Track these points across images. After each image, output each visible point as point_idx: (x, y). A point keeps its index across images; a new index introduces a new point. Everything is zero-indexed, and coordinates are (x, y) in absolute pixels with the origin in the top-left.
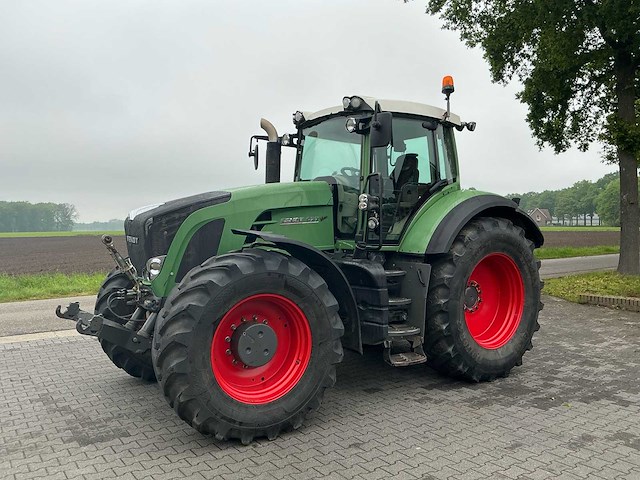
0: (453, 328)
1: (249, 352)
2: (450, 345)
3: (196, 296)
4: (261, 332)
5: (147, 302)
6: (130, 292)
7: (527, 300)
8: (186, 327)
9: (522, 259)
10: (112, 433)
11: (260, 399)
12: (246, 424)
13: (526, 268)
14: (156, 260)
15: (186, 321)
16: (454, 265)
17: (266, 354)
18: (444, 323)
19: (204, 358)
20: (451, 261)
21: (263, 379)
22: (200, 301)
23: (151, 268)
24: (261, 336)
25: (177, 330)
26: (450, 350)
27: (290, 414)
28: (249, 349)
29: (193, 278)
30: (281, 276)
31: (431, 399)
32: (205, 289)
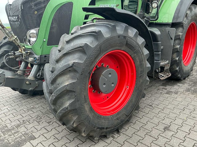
0: (180, 59)
1: (104, 86)
2: (177, 67)
3: (77, 55)
4: (110, 74)
5: (31, 59)
6: (17, 53)
8: (72, 78)
10: (23, 137)
12: (109, 128)
14: (33, 31)
15: (72, 74)
16: (183, 28)
17: (113, 85)
18: (177, 57)
19: (85, 96)
20: (182, 26)
21: (108, 97)
22: (80, 59)
23: (30, 37)
24: (110, 76)
25: (66, 82)
26: (177, 69)
28: (104, 84)
29: (68, 42)
30: (125, 37)
31: (172, 92)
32: (82, 50)
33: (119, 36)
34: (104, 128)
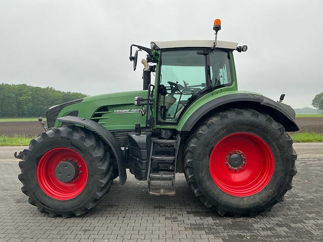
0: (196, 178)
1: (60, 175)
2: (196, 188)
4: (66, 166)
7: (278, 167)
9: (269, 137)
11: (62, 197)
13: (274, 144)
16: (198, 139)
17: (69, 177)
18: (191, 174)
20: (196, 136)
24: (66, 168)
26: (195, 191)
27: (73, 208)
28: (60, 173)
30: (68, 139)
33: (62, 138)
34: (45, 205)
